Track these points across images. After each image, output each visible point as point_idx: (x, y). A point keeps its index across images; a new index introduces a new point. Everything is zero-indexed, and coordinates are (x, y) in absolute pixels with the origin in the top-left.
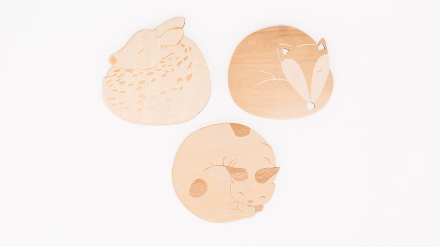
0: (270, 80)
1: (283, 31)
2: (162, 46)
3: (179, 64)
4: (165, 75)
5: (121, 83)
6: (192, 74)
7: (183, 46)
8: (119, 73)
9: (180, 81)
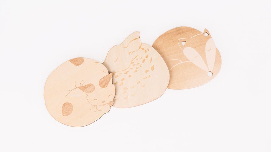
0: (178, 64)
1: (178, 30)
2: (129, 53)
3: (144, 61)
4: (137, 71)
9: (147, 72)
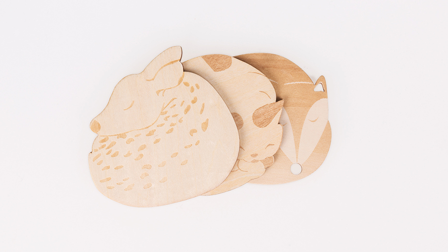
2: (158, 92)
3: (187, 110)
4: (171, 130)
5: (114, 156)
6: (208, 120)
7: (187, 84)
8: (107, 144)
9: (194, 134)
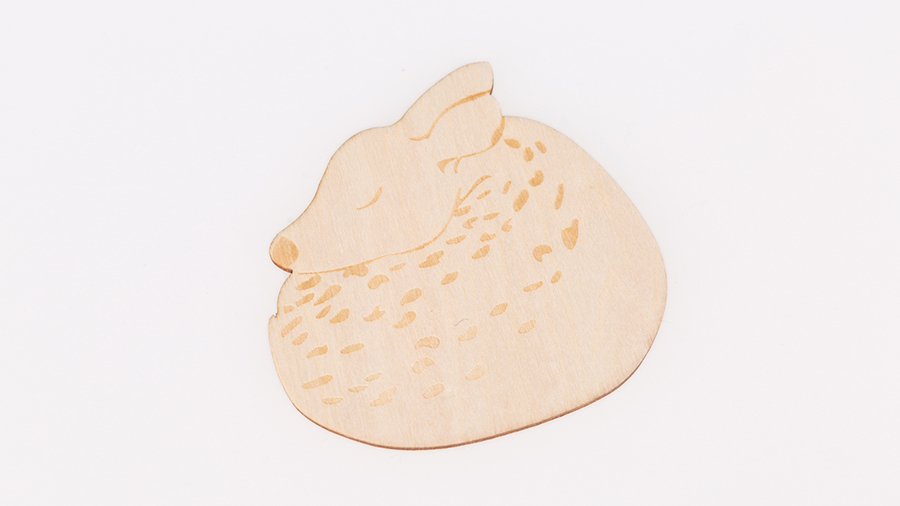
2: (442, 165)
3: (521, 201)
4: (485, 251)
5: (338, 319)
6: (576, 222)
7: (513, 144)
8: (317, 292)
9: (545, 257)
